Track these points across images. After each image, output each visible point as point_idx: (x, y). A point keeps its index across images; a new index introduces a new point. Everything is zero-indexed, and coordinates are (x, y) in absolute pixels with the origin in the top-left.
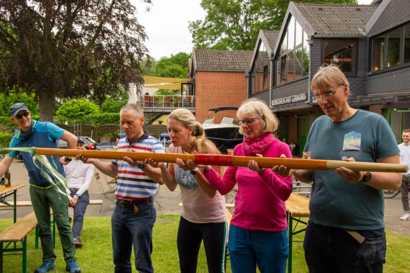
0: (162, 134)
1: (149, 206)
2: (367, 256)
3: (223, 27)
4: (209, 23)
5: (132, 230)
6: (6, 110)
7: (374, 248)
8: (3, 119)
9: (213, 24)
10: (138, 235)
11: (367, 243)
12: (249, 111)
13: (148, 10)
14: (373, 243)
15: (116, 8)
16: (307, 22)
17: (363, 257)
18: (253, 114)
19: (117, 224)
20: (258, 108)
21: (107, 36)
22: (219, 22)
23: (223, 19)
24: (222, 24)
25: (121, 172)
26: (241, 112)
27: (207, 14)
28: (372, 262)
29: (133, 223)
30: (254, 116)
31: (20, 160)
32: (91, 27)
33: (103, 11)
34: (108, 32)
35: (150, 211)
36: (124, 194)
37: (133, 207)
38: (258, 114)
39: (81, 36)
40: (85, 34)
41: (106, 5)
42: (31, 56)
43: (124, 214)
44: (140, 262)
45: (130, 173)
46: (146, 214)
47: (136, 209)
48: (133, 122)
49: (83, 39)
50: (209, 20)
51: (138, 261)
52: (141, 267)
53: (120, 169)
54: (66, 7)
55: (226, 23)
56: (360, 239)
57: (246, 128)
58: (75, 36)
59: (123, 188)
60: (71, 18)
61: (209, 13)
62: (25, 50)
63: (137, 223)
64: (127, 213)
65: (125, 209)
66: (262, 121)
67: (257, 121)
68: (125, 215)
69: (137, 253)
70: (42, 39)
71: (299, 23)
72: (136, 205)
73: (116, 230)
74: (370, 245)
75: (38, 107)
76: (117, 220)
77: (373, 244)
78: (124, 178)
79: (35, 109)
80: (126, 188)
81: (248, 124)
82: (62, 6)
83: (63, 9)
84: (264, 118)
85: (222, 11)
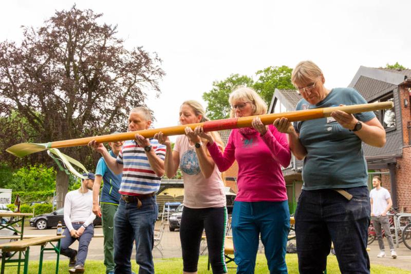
0: (167, 204)
1: (152, 201)
2: (355, 211)
3: (221, 116)
4: (209, 112)
5: (134, 225)
6: (26, 185)
7: (360, 205)
8: (23, 193)
9: (212, 113)
10: (140, 229)
11: (354, 200)
12: (240, 97)
13: (158, 96)
14: (360, 200)
15: (130, 95)
16: (290, 104)
17: (351, 212)
18: (245, 99)
19: (120, 220)
20: (249, 94)
21: (121, 118)
22: (217, 111)
23: (220, 109)
24: (220, 113)
25: (126, 170)
26: (233, 97)
27: (208, 105)
28: (359, 217)
29: (136, 217)
30: (246, 100)
31: (34, 228)
32: (108, 111)
33: (119, 98)
34: (122, 114)
35: (153, 205)
36: (128, 191)
37: (137, 201)
38: (249, 98)
39: (98, 119)
40: (102, 117)
41: (122, 92)
42: (53, 134)
43: (127, 209)
44: (141, 256)
45: (136, 170)
46: (149, 208)
47: (140, 203)
48: (139, 122)
49: (100, 122)
50: (209, 110)
51: (140, 254)
52: (142, 261)
53: (125, 167)
54: (87, 96)
55: (223, 112)
56: (349, 196)
57: (239, 112)
58: (93, 119)
59: (128, 184)
60: (91, 103)
61: (210, 104)
62: (48, 129)
63: (140, 217)
64: (130, 208)
65: (129, 205)
66: (253, 105)
67: (248, 105)
68: (129, 211)
69: (138, 247)
70: (63, 120)
71: (284, 105)
72: (140, 200)
73: (119, 227)
74: (357, 202)
75: (55, 183)
76: (119, 217)
77: (360, 202)
78: (129, 175)
79: (53, 184)
80: (131, 185)
81: (241, 108)
82: (84, 94)
83: (85, 96)
84: (254, 102)
85: (220, 102)
